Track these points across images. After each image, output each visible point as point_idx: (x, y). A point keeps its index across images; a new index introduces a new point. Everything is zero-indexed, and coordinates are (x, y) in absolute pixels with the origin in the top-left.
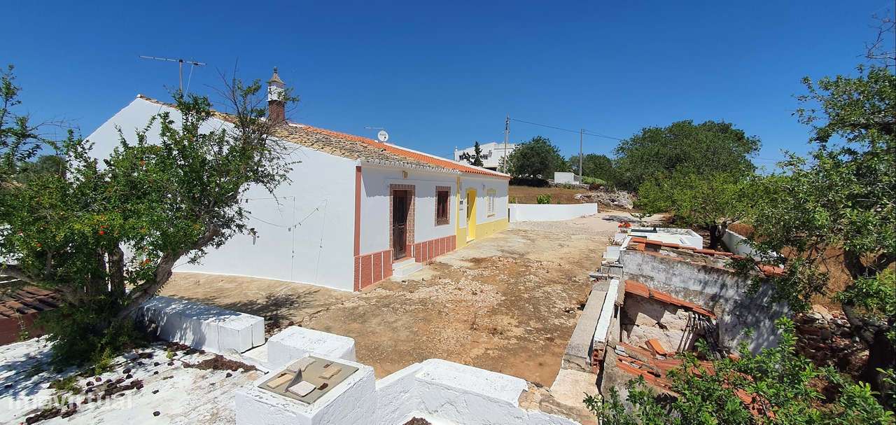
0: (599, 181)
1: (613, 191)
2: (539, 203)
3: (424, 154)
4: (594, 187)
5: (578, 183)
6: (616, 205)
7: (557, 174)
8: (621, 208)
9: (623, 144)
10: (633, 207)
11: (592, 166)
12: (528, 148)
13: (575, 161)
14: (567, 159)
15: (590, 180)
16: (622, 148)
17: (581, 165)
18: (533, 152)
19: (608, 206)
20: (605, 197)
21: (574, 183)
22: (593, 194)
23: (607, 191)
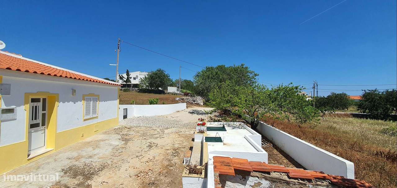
0: (188, 92)
1: (194, 96)
2: (151, 104)
3: (40, 63)
4: (186, 94)
5: (179, 92)
6: (196, 103)
7: (169, 88)
8: (198, 105)
9: (198, 74)
10: (203, 104)
11: (185, 84)
12: (154, 74)
13: (177, 82)
14: (174, 81)
15: (184, 91)
16: (197, 75)
17: (180, 83)
18: (157, 76)
19: (192, 104)
20: (190, 99)
21: (177, 92)
22: (185, 98)
23: (191, 96)
